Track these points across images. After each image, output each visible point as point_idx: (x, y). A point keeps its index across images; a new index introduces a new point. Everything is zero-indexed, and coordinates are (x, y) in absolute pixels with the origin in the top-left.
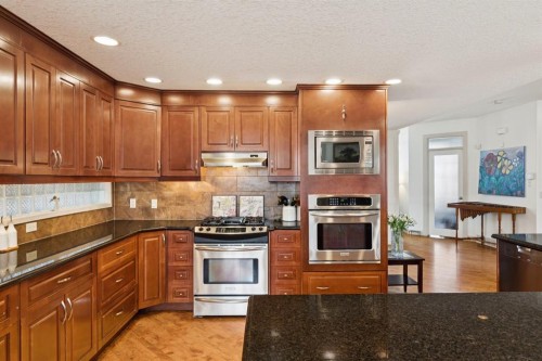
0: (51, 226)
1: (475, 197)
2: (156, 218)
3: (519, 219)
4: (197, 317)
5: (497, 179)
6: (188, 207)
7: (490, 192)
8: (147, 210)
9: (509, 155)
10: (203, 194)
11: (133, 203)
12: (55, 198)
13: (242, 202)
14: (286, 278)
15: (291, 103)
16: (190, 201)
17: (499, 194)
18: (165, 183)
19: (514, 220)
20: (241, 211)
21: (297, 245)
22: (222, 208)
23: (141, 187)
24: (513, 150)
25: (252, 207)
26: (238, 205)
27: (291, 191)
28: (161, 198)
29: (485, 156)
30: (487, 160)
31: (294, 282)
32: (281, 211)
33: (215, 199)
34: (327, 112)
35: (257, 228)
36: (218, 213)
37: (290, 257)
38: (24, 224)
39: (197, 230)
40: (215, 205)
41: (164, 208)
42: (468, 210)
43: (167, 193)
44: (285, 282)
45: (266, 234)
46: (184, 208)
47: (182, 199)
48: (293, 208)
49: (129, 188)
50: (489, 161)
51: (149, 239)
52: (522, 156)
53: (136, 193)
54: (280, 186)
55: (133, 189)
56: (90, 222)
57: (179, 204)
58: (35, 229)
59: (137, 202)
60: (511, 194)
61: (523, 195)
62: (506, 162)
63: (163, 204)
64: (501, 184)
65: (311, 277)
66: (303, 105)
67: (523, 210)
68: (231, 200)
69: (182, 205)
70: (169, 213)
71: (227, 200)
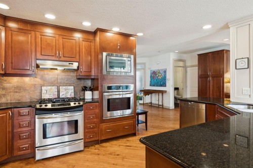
1: (149, 88)
3: (164, 95)
4: (38, 160)
5: (157, 80)
6: (23, 94)
7: (154, 86)
9: (161, 72)
10: (35, 85)
13: (61, 90)
14: (92, 128)
15: (91, 37)
16: (25, 90)
17: (157, 86)
19: (162, 95)
20: (61, 95)
21: (97, 111)
22: (49, 93)
24: (162, 70)
25: (67, 92)
26: (59, 92)
27: (89, 83)
29: (152, 72)
30: (153, 73)
31: (95, 129)
32: (84, 94)
33: (44, 88)
34: (112, 44)
35: (77, 103)
36: (46, 96)
37: (93, 117)
39: (38, 106)
40: (44, 91)
42: (147, 92)
44: (91, 130)
45: (82, 106)
46: (20, 94)
47: (18, 89)
48: (91, 92)
50: (154, 74)
52: (165, 72)
54: (82, 81)
57: (16, 92)
60: (161, 86)
61: (165, 86)
62: (160, 74)
64: (158, 83)
65: (104, 126)
66: (100, 39)
67: (166, 92)
68: (54, 89)
69: (19, 92)
70: (9, 98)
71: (51, 89)
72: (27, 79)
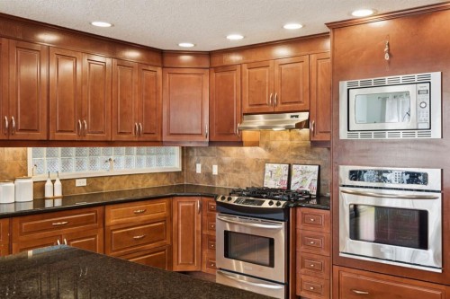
0: (102, 183)
2: (217, 185)
6: (243, 175)
8: (209, 175)
10: (257, 161)
11: (199, 169)
12: (110, 160)
13: (294, 172)
16: (245, 168)
18: (223, 148)
20: (293, 182)
22: (273, 178)
23: (205, 152)
25: (305, 179)
28: (221, 165)
33: (268, 167)
36: (271, 183)
38: (74, 180)
39: (219, 198)
40: (268, 174)
41: (223, 175)
43: (226, 159)
46: (240, 176)
47: (239, 166)
49: (195, 153)
51: (183, 203)
53: (201, 158)
55: (200, 154)
56: (150, 183)
57: (235, 171)
58: (85, 184)
59: (202, 167)
63: (222, 171)
65: (342, 273)
68: (284, 169)
69: (238, 172)
70: (227, 180)
71: (279, 169)
72: (247, 150)
